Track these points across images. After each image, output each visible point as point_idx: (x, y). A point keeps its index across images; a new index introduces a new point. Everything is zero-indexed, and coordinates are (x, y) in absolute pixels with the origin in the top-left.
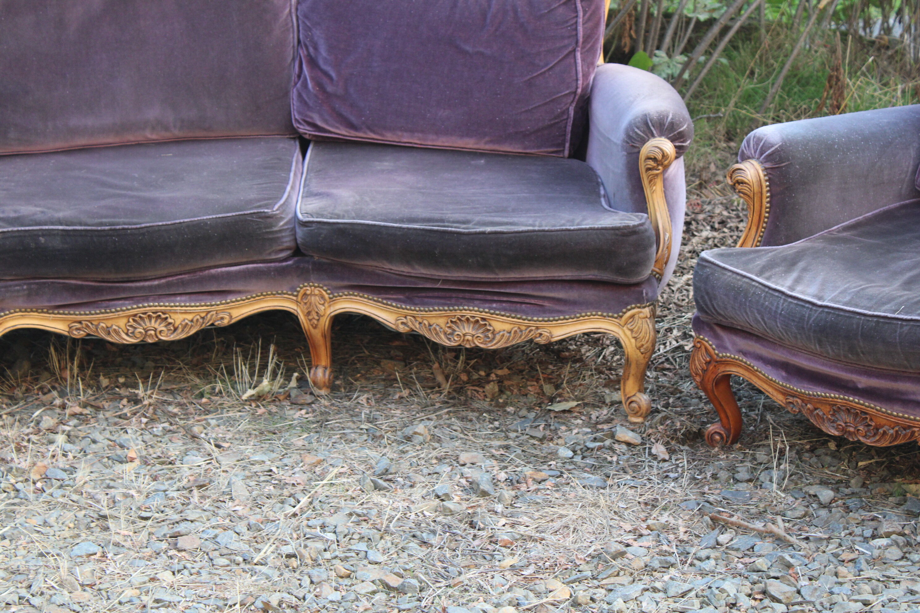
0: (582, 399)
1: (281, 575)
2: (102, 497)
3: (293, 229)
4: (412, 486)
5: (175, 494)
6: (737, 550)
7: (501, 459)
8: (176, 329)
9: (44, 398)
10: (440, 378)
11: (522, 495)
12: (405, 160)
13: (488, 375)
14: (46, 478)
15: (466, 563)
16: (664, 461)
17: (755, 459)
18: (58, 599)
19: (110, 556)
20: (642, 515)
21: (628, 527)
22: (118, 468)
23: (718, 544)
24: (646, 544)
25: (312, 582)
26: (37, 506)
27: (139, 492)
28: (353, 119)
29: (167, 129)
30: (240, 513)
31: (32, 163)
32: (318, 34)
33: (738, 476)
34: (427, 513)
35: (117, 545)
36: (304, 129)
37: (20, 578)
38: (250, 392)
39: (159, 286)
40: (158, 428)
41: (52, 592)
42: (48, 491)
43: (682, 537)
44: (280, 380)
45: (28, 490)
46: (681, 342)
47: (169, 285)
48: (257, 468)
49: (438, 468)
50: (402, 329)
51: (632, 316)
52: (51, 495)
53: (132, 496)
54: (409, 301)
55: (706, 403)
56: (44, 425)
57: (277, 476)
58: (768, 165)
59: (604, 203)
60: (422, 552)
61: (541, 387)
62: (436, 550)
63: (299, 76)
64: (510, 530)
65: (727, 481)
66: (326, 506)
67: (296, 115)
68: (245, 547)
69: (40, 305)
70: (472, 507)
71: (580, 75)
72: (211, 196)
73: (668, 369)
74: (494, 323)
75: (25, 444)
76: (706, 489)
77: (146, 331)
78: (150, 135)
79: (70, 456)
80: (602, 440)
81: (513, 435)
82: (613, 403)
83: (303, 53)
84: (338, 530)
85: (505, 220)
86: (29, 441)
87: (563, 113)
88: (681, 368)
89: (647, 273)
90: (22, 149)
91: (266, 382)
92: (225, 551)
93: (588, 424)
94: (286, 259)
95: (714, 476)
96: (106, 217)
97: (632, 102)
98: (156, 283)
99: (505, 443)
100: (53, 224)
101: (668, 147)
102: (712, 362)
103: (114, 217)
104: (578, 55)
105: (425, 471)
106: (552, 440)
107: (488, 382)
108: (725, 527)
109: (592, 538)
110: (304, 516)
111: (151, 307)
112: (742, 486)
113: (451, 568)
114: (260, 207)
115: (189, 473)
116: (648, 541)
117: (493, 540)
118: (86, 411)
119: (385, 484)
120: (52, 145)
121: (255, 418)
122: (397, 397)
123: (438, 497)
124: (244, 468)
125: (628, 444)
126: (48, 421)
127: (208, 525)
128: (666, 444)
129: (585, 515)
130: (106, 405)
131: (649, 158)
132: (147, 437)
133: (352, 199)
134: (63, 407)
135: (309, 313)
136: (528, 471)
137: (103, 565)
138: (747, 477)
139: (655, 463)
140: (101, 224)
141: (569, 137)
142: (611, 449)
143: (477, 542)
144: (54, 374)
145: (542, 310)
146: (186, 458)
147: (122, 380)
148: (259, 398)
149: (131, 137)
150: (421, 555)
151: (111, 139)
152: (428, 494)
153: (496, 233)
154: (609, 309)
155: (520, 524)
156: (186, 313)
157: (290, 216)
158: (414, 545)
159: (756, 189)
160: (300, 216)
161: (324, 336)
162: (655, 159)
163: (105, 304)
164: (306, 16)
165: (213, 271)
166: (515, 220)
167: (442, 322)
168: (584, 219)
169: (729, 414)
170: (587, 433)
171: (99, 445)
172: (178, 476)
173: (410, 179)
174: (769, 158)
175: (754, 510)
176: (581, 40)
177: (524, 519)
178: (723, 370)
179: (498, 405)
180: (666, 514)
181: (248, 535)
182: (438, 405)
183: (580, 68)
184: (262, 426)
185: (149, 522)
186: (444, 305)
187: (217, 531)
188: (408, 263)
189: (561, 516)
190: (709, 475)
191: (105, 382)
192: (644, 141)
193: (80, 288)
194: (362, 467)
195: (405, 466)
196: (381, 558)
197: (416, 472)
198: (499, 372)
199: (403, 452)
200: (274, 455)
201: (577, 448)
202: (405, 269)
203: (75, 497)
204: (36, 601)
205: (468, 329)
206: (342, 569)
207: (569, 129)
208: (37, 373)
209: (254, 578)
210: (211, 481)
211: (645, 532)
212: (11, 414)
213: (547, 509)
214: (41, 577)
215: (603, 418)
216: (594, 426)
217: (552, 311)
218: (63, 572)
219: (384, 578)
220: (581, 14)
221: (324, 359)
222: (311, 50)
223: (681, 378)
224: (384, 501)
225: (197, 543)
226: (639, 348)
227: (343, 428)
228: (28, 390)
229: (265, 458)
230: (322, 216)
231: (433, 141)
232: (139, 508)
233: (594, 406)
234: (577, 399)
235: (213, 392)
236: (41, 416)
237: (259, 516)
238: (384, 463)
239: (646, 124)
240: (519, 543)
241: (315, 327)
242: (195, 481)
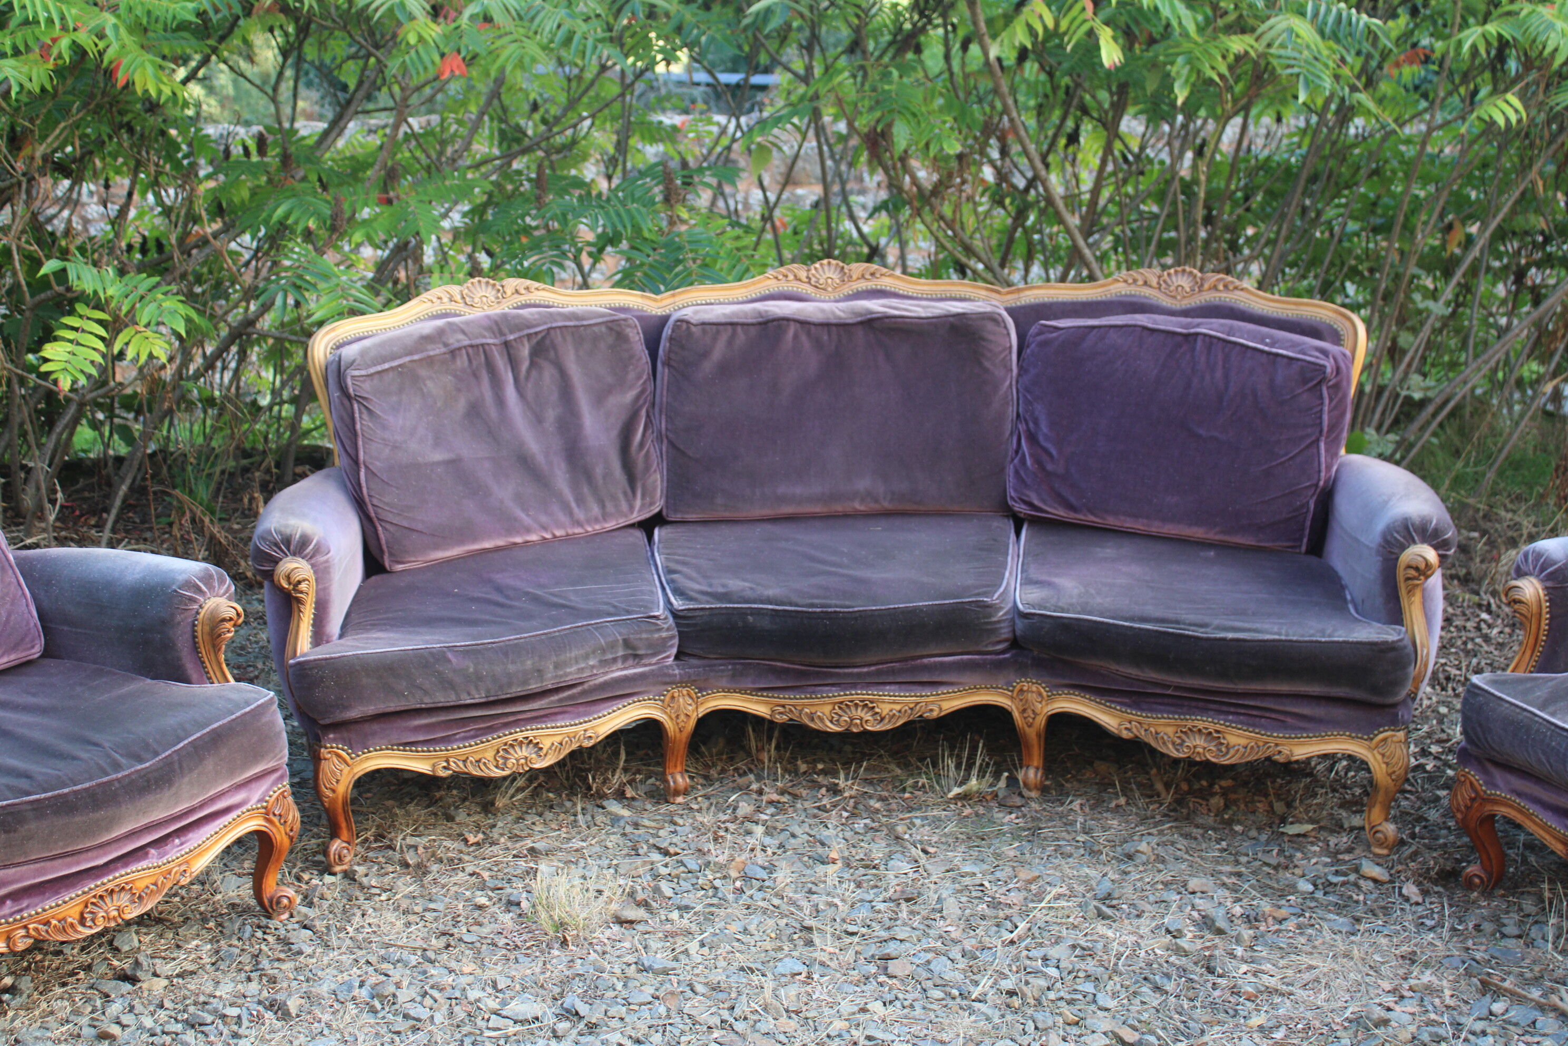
0: (1317, 822)
1: (1003, 1016)
2: (804, 903)
3: (1013, 620)
4: (1138, 916)
5: (881, 906)
6: (1516, 1024)
7: (1234, 889)
8: (882, 719)
9: (741, 781)
10: (1159, 786)
11: (1262, 936)
12: (1128, 548)
13: (1211, 785)
14: (746, 878)
15: (1207, 1018)
16: (1417, 904)
17: (1521, 910)
18: (763, 1027)
19: (816, 976)
20: (1401, 972)
21: (1387, 986)
22: (820, 869)
23: (1491, 1013)
24: (1410, 1009)
25: (1036, 1028)
26: (737, 910)
27: (843, 900)
28: (1073, 500)
29: (876, 501)
30: (953, 935)
31: (738, 530)
32: (1039, 409)
33: (1506, 930)
34: (1158, 952)
35: (822, 964)
36: (1020, 508)
37: (721, 996)
38: (956, 790)
39: (868, 674)
40: (860, 825)
41: (756, 1017)
42: (749, 893)
43: (1449, 1001)
44: (988, 778)
45: (726, 890)
46: (1422, 761)
47: (879, 673)
48: (967, 881)
49: (1166, 895)
50: (1125, 735)
51: (1385, 740)
52: (751, 897)
53: (836, 906)
54: (1136, 705)
55: (1459, 837)
56: (740, 813)
57: (990, 893)
58: (1549, 584)
59: (1352, 611)
60: (1155, 1000)
61: (1271, 805)
62: (1172, 999)
63: (1017, 452)
64: (1253, 979)
65: (1493, 934)
66: (1045, 934)
67: (1011, 492)
68: (959, 976)
69: (743, 686)
70: (1208, 948)
71: (1323, 466)
72: (925, 579)
73: (1409, 792)
74: (1229, 737)
75: (722, 833)
76: (1470, 943)
77: (852, 719)
78: (858, 506)
79: (770, 851)
80: (1346, 875)
81: (1243, 859)
82: (1352, 829)
83: (1022, 427)
84: (1062, 965)
85: (1247, 625)
86: (727, 830)
87: (1302, 506)
88: (1424, 790)
89: (1404, 693)
90: (727, 514)
91: (974, 782)
92: (939, 982)
93: (1326, 851)
94: (1003, 652)
95: (1477, 927)
96: (818, 597)
97: (1386, 502)
98: (865, 670)
99: (1237, 869)
100: (762, 602)
101: (1431, 555)
102: (1479, 799)
103: (825, 598)
104: (1322, 445)
105: (1152, 899)
106: (1287, 868)
107: (1213, 794)
108: (1498, 993)
109: (1347, 997)
110: (1023, 945)
111: (859, 695)
112: (1511, 943)
113: (1192, 1024)
114: (978, 595)
115: (895, 882)
116: (1411, 1006)
117: (1235, 991)
118: (785, 799)
119: (1109, 911)
120: (758, 512)
121: (963, 819)
122: (1113, 805)
123: (1168, 931)
124: (954, 880)
125: (1375, 881)
126: (745, 808)
127: (918, 948)
128: (1419, 884)
129: (1337, 967)
130: (804, 793)
131: (1409, 567)
132: (849, 834)
133: (1076, 591)
134: (760, 792)
135: (1024, 711)
136: (1266, 906)
137: (809, 988)
138: (1516, 931)
139: (1407, 906)
140: (812, 605)
141: (1307, 532)
142: (1356, 885)
143: (1217, 993)
144: (749, 754)
145: (1284, 726)
146: (891, 863)
147: (820, 766)
148: (964, 797)
149: (839, 508)
150: (1155, 1004)
151: (818, 509)
152: (1158, 927)
153: (1238, 640)
154: (1359, 730)
155: (1263, 972)
156: (894, 703)
157: (1010, 605)
158: (1146, 989)
159: (1535, 609)
160: (1021, 607)
161: (1039, 735)
162: (1417, 569)
163: (811, 689)
164: (1027, 390)
165: (926, 661)
166: (1257, 626)
167: (1170, 730)
168: (1335, 630)
169: (1492, 855)
170: (1326, 865)
171: (799, 840)
172: (883, 884)
173: (1136, 569)
174: (1551, 576)
175: (1529, 975)
176: (1325, 429)
177: (1267, 967)
178: (1488, 808)
179: (1223, 821)
180: (1428, 972)
181: (962, 964)
182: (1158, 818)
183: (1323, 459)
184: (969, 830)
185: (856, 939)
186: (1174, 713)
187: (930, 956)
188: (1138, 665)
189: (1311, 968)
190: (1471, 925)
191: (803, 767)
192: (1403, 548)
193: (786, 671)
194: (1081, 889)
195: (1128, 890)
196: (1111, 1004)
197: (1142, 899)
198: (1224, 783)
199: (1126, 873)
200: (985, 867)
201: (1319, 881)
202: (1133, 672)
203: (776, 901)
204: (740, 1026)
205: (1199, 741)
206: (1069, 1013)
207: (1308, 523)
208: (732, 751)
209: (973, 1018)
210: (919, 894)
211: (1406, 994)
212: (706, 797)
213: (1293, 957)
214: (744, 998)
215: (1343, 847)
216: (1334, 854)
217: (1294, 728)
218: (768, 993)
219: (1117, 1030)
220: (1327, 401)
221: (1037, 759)
222: (1031, 425)
223: (1425, 803)
224: (1110, 933)
225: (909, 969)
226: (1390, 775)
227: (1058, 839)
228: (723, 771)
229: (976, 869)
230: (1045, 608)
231: (1156, 527)
232: (844, 920)
233: (1332, 831)
234: (1311, 821)
235: (915, 786)
236: (736, 801)
237: (973, 941)
238: (1106, 886)
239: (1407, 528)
240: (1265, 996)
241: (1030, 726)
242: (903, 892)
